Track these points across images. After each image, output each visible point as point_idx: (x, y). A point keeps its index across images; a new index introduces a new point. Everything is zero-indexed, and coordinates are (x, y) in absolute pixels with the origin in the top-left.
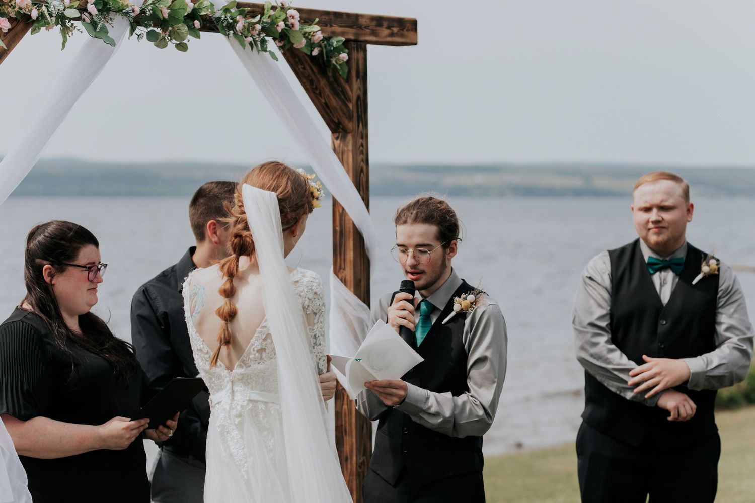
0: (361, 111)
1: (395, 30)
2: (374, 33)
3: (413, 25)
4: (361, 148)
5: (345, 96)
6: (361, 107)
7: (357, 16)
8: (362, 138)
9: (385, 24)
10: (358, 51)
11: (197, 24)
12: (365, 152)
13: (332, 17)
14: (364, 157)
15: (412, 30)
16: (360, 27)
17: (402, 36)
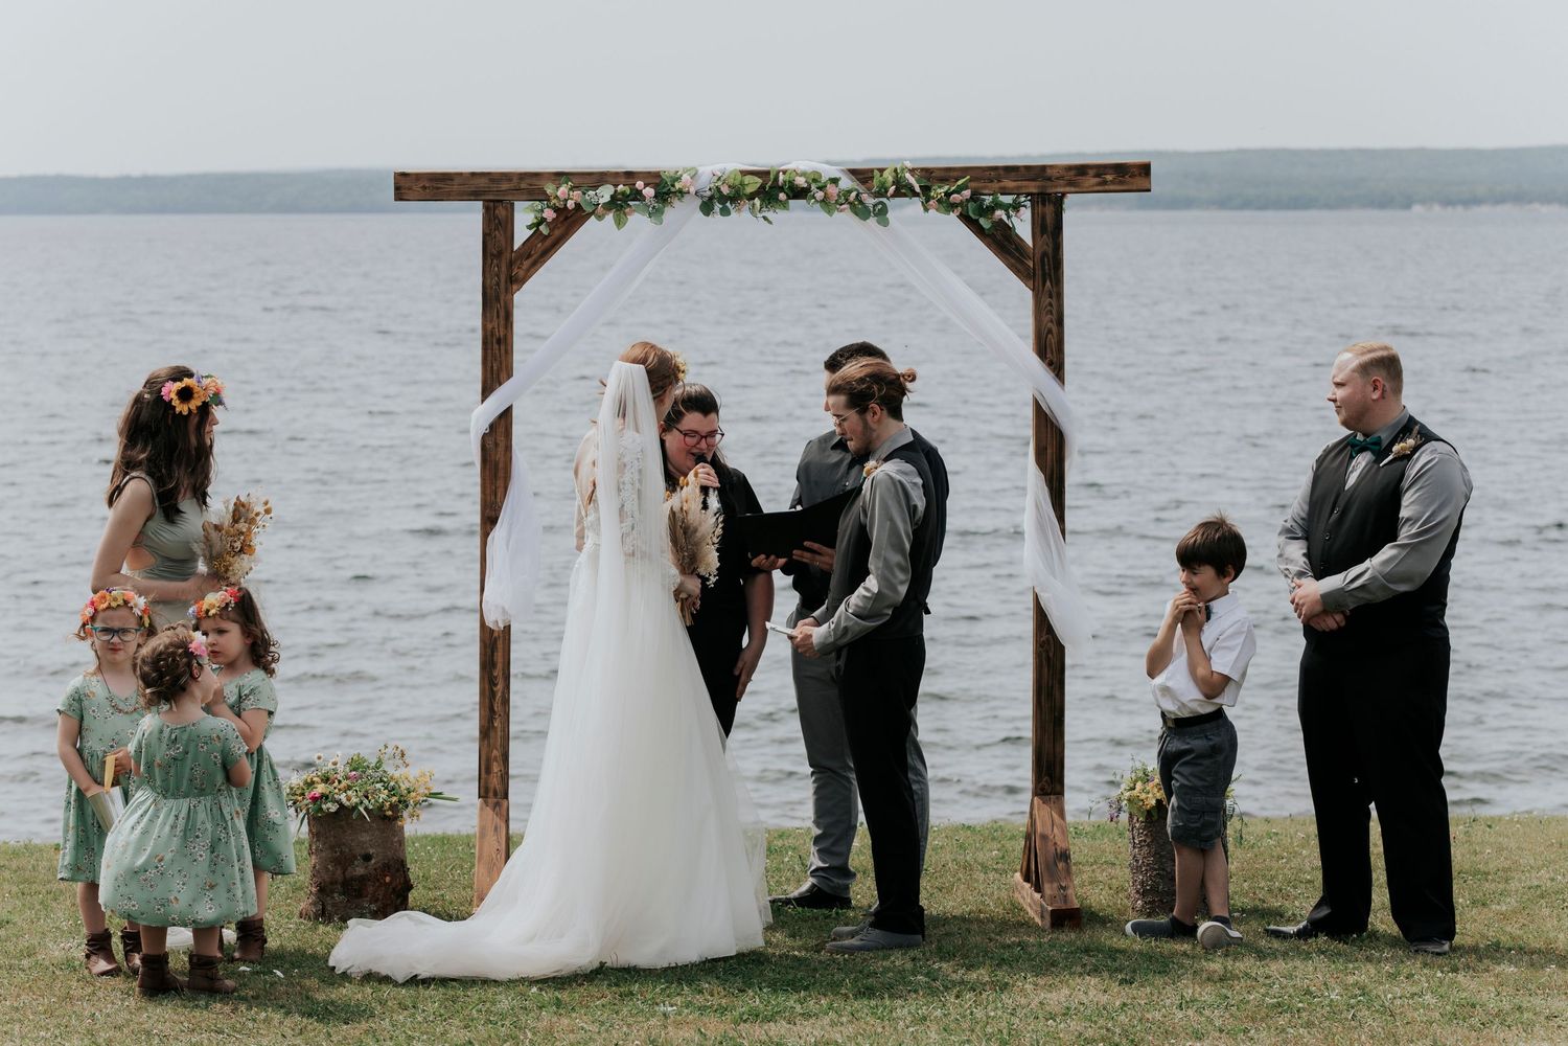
0: (1050, 269)
1: (1109, 178)
2: (1071, 183)
3: (1145, 169)
4: (1049, 308)
5: (1021, 254)
6: (1049, 265)
7: (1043, 168)
8: (1051, 297)
9: (1091, 172)
10: (1044, 204)
11: (782, 196)
12: (1054, 312)
13: (1002, 172)
14: (1054, 318)
15: (1140, 175)
16: (1050, 179)
17: (1121, 183)
